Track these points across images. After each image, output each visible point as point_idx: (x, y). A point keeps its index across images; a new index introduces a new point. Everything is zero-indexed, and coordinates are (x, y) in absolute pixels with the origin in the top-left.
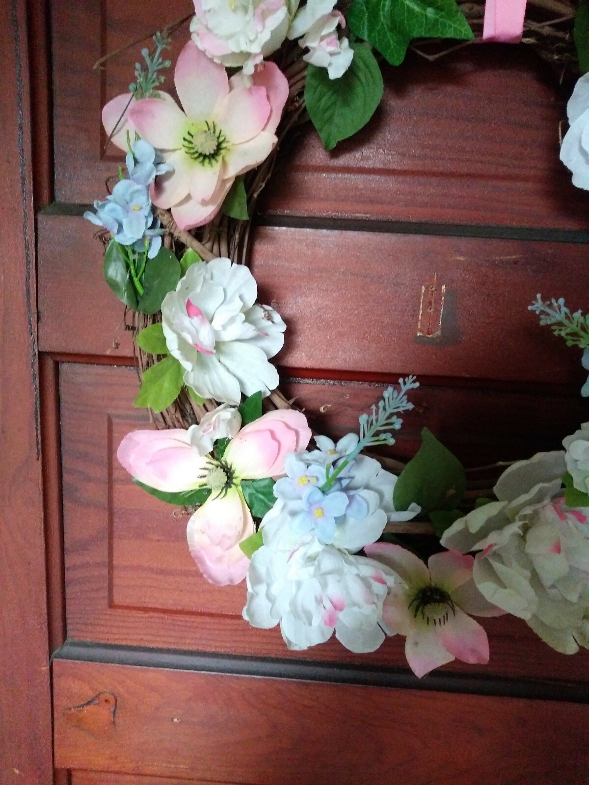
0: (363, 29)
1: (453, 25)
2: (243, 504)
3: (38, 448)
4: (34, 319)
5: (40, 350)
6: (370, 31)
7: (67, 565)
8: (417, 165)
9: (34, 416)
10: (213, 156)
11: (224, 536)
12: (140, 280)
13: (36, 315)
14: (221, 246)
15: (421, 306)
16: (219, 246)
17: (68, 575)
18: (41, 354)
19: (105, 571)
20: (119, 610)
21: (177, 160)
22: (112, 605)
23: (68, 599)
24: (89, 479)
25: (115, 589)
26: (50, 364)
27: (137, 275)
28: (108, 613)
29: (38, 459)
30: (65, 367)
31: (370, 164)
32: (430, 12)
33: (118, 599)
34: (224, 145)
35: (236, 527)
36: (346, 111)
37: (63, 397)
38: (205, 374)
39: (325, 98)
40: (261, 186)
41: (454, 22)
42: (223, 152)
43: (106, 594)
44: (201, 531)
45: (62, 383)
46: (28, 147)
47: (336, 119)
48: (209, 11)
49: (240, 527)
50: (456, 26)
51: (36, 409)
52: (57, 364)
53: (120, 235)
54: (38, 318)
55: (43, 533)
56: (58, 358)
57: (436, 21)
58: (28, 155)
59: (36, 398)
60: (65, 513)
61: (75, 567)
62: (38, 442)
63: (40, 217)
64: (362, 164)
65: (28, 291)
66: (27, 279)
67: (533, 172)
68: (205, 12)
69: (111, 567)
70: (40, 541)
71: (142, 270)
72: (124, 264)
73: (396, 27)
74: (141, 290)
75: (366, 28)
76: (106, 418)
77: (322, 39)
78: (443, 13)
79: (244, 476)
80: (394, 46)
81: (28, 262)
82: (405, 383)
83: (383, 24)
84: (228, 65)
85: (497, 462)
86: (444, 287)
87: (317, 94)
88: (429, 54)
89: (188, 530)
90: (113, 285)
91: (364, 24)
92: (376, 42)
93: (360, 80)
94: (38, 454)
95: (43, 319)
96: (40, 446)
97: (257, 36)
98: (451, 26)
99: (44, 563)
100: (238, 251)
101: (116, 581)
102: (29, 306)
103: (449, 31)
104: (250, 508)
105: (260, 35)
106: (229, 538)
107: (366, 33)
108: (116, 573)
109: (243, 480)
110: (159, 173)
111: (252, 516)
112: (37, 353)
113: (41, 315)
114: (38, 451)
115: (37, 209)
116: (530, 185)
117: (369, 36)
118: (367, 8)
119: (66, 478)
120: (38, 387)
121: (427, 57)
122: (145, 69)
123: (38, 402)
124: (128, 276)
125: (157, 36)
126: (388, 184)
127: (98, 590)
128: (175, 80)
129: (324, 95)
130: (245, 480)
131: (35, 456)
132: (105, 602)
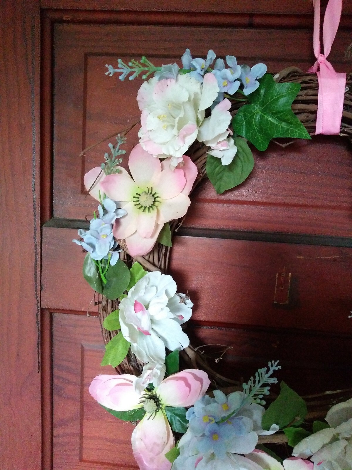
0: (242, 130)
1: (298, 131)
2: (167, 424)
3: (38, 365)
4: (39, 288)
5: (42, 307)
6: (247, 132)
7: (55, 434)
8: (273, 199)
9: (36, 345)
10: (151, 207)
11: (155, 444)
12: (105, 276)
13: (40, 286)
14: (154, 255)
15: (276, 285)
16: (153, 255)
17: (55, 440)
18: (42, 309)
19: (78, 439)
20: (86, 463)
21: (129, 206)
22: (81, 460)
23: (55, 455)
24: (69, 383)
25: (84, 450)
26: (47, 314)
27: (103, 273)
28: (79, 464)
29: (38, 372)
30: (56, 315)
31: (244, 199)
32: (284, 124)
33: (85, 457)
34: (157, 199)
35: (162, 439)
36: (231, 174)
37: (55, 333)
38: (143, 339)
39: (218, 168)
40: (180, 225)
41: (298, 130)
42: (156, 203)
43: (78, 453)
44: (140, 439)
45: (54, 324)
46: (38, 188)
47: (225, 178)
48: (151, 131)
49: (165, 439)
50: (300, 132)
51: (38, 342)
52: (51, 314)
53: (94, 254)
54: (41, 288)
55: (40, 417)
56: (52, 311)
57: (288, 130)
58: (38, 193)
59: (39, 335)
60: (54, 402)
61: (59, 436)
62: (39, 362)
63: (44, 229)
64: (239, 198)
65: (36, 272)
66: (36, 264)
67: (345, 205)
68: (148, 131)
69: (81, 436)
70: (39, 421)
71: (106, 270)
72: (96, 267)
73: (262, 131)
74: (105, 281)
75: (244, 129)
76: (80, 347)
77: (219, 143)
78: (292, 125)
79: (167, 404)
80: (261, 141)
81: (36, 255)
82: (272, 366)
83: (254, 129)
84: (161, 158)
85: (325, 391)
86: (290, 274)
87: (213, 167)
88: (282, 144)
89: (132, 439)
90: (88, 279)
91: (243, 128)
92: (250, 138)
93: (240, 159)
94: (39, 369)
95: (44, 289)
96: (40, 364)
97: (180, 148)
98: (296, 132)
99: (40, 435)
100: (164, 257)
101: (84, 446)
102: (36, 281)
103: (295, 134)
104: (171, 425)
105: (181, 148)
106: (158, 445)
107: (244, 133)
108: (84, 440)
109: (166, 406)
110: (118, 217)
111: (173, 431)
112: (40, 309)
113: (43, 286)
114: (39, 367)
115: (42, 223)
116: (343, 212)
117: (246, 135)
118: (245, 119)
119: (55, 381)
120: (40, 328)
121: (281, 145)
122: (110, 155)
123: (40, 338)
124: (97, 275)
125: (118, 137)
126: (255, 210)
127: (73, 450)
128: (129, 164)
129: (218, 166)
130: (168, 406)
131: (37, 371)
132: (77, 458)
